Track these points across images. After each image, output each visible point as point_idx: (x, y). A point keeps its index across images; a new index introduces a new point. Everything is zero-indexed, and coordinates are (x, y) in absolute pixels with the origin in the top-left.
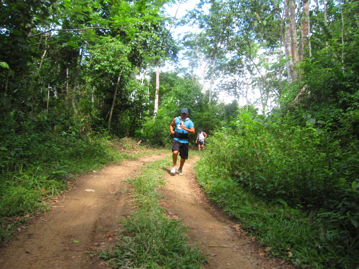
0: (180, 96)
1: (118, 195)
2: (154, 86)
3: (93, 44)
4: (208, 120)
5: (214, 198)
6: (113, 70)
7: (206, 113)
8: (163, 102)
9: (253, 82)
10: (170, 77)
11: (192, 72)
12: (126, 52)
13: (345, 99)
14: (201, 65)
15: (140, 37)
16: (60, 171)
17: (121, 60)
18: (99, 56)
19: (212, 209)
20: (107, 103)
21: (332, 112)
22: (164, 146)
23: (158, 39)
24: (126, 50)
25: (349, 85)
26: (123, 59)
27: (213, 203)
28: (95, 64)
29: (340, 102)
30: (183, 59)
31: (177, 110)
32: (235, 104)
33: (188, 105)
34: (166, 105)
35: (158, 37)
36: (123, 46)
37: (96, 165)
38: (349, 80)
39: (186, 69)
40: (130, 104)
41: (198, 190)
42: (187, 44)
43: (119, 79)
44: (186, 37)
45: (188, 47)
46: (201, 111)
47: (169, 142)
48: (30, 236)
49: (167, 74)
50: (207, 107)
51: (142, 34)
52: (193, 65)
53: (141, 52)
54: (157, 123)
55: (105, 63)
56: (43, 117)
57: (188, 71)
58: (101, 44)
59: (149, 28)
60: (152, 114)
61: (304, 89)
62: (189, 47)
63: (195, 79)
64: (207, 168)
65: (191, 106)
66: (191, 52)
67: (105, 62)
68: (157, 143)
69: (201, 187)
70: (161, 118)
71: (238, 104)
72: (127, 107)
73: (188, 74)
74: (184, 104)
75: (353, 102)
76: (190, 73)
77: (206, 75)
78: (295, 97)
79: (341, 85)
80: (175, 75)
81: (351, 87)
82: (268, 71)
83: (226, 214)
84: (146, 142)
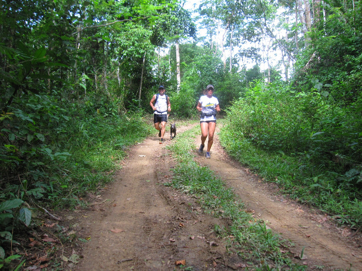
0: (201, 68)
1: (163, 157)
2: (175, 59)
3: (119, 32)
4: (230, 88)
5: (234, 155)
6: (139, 54)
7: (227, 82)
8: (185, 74)
9: (273, 45)
10: (189, 49)
11: (211, 40)
12: (148, 36)
13: (350, 62)
14: (219, 32)
15: (160, 19)
16: (120, 144)
17: (145, 44)
18: (126, 42)
19: (232, 162)
20: (134, 83)
21: (339, 75)
22: (190, 118)
23: (176, 19)
24: (147, 34)
25: (354, 49)
26: (146, 43)
27: (233, 158)
28: (122, 51)
29: (346, 65)
30: (200, 28)
31: (199, 82)
32: (256, 69)
33: (209, 76)
34: (188, 78)
35: (176, 17)
36: (145, 30)
37: (139, 138)
38: (355, 44)
39: (205, 38)
40: (156, 81)
41: (222, 151)
42: (203, 13)
43: (144, 61)
44: (201, 6)
45: (204, 16)
46: (223, 80)
47: (194, 113)
48: (121, 179)
49: (187, 46)
50: (228, 76)
51: (161, 16)
52: (211, 33)
53: (162, 34)
54: (181, 96)
55: (131, 49)
56: (90, 103)
57: (207, 40)
58: (125, 31)
59: (167, 9)
60: (175, 88)
61: (314, 55)
62: (206, 15)
63: (214, 46)
64: (228, 133)
65: (212, 76)
66: (208, 21)
67: (131, 47)
68: (183, 115)
69: (224, 148)
70: (185, 91)
71: (259, 69)
72: (154, 84)
73: (207, 43)
74: (206, 75)
75: (356, 65)
76: (209, 42)
77: (225, 43)
78: (306, 64)
79: (346, 49)
80: (194, 46)
81: (357, 50)
82: (288, 32)
83: (241, 163)
84: (173, 115)
